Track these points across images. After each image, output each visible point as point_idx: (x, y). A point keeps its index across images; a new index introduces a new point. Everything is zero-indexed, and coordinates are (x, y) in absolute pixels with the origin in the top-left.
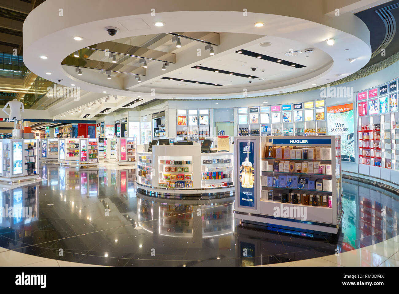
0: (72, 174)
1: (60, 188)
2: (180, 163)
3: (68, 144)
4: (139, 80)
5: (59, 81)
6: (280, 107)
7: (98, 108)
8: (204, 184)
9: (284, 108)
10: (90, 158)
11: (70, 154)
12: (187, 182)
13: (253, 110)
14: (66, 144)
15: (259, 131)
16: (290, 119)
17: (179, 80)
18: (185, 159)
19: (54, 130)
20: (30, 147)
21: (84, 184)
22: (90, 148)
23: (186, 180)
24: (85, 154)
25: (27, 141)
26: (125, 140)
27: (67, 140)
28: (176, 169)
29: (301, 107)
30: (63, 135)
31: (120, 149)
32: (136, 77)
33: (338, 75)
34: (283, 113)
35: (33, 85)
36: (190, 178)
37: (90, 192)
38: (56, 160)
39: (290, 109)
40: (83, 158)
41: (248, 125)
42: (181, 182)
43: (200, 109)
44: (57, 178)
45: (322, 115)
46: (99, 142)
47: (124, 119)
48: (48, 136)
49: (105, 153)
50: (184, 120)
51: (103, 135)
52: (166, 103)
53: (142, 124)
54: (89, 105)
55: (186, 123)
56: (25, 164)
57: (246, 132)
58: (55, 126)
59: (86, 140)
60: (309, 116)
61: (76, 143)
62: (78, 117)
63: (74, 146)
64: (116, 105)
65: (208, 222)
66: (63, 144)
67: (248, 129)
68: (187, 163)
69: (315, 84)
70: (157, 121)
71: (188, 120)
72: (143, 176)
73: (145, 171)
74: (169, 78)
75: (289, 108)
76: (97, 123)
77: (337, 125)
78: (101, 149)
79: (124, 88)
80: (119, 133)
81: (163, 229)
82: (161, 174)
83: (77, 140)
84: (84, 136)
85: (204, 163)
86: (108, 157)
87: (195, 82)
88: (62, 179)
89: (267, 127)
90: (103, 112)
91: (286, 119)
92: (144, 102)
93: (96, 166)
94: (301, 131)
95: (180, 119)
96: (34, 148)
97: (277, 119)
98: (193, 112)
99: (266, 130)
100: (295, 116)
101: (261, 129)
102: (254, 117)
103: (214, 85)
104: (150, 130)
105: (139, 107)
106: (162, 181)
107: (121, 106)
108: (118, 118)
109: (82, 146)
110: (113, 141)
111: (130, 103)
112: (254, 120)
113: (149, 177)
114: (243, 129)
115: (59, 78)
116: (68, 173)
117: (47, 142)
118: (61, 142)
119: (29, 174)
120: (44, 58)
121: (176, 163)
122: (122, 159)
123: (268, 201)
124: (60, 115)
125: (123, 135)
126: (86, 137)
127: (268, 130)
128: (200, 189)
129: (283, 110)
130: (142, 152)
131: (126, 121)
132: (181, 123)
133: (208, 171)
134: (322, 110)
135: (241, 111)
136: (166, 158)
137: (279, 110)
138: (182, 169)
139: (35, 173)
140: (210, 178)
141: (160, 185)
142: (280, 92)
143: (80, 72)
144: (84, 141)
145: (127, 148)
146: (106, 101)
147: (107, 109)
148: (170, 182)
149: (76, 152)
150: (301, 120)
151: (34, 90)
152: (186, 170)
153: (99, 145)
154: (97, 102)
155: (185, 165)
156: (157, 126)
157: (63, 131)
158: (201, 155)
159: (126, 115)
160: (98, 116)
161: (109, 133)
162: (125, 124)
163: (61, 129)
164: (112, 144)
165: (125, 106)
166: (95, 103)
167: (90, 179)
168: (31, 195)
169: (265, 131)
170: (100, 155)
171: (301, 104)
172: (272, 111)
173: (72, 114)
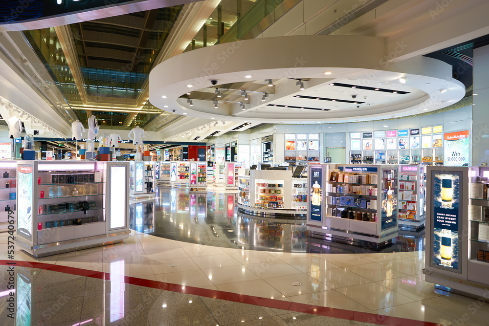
0: (182, 197)
1: (172, 209)
2: (274, 186)
3: (179, 167)
4: (244, 108)
5: (174, 111)
6: (395, 132)
7: (208, 131)
8: (294, 205)
9: (400, 133)
10: (199, 181)
11: (181, 177)
12: (280, 203)
13: (367, 135)
14: (177, 167)
15: (373, 158)
16: (406, 146)
17: (284, 106)
18: (277, 182)
19: (165, 151)
20: (149, 169)
21: (193, 206)
22: (199, 171)
23: (278, 201)
24: (195, 177)
25: (147, 163)
26: (233, 164)
27: (178, 163)
28: (270, 191)
29: (418, 133)
30: (174, 158)
31: (228, 173)
32: (241, 105)
33: (443, 102)
34: (399, 139)
35: (146, 105)
36: (282, 200)
37: (199, 214)
38: (168, 182)
39: (407, 135)
40: (192, 181)
41: (360, 151)
42: (274, 203)
43: (310, 133)
44: (169, 200)
45: (440, 141)
46: (209, 165)
47: (233, 142)
48: (160, 159)
49: (214, 177)
50: (293, 145)
51: (213, 158)
52: (275, 126)
53: (252, 147)
54: (199, 128)
55: (294, 148)
56: (145, 183)
57: (358, 159)
58: (165, 148)
59: (196, 163)
60: (427, 143)
61: (186, 166)
62: (189, 139)
63: (185, 169)
64: (226, 128)
65: (297, 240)
66: (174, 166)
67: (360, 155)
68: (280, 186)
69: (427, 110)
70: (266, 145)
71: (297, 145)
72: (243, 197)
73: (245, 193)
74: (273, 105)
75: (405, 133)
76: (207, 146)
77: (454, 154)
78: (210, 173)
79: (231, 114)
80: (229, 157)
81: (257, 243)
82: (257, 195)
83: (187, 164)
84: (194, 159)
85: (295, 187)
86: (217, 181)
87: (300, 108)
88: (173, 202)
89: (383, 154)
90: (213, 134)
91: (403, 145)
92: (253, 125)
93: (205, 189)
94: (418, 159)
95: (288, 144)
96: (152, 169)
97: (392, 145)
98: (302, 137)
99: (381, 157)
100: (411, 143)
101: (375, 157)
102: (368, 143)
103: (321, 109)
104: (260, 154)
105: (249, 130)
106: (258, 201)
107: (230, 129)
108: (229, 141)
109: (192, 169)
110: (221, 165)
111: (239, 127)
112: (368, 146)
113: (247, 197)
114: (356, 155)
115: (174, 109)
116: (178, 195)
117: (160, 165)
118: (173, 164)
119: (148, 192)
120: (164, 97)
121: (270, 185)
122: (230, 183)
123: (331, 216)
124: (172, 137)
125: (233, 159)
126: (196, 160)
127: (383, 157)
128: (291, 210)
129: (399, 135)
130: (243, 175)
131: (236, 144)
132: (289, 148)
133: (298, 194)
134: (440, 137)
135: (353, 135)
136: (262, 181)
137: (395, 136)
138: (276, 192)
139: (152, 191)
140: (300, 201)
141: (256, 205)
142: (392, 116)
143: (191, 103)
144: (194, 164)
145: (235, 173)
146: (214, 125)
147: (217, 132)
148: (265, 202)
149: (186, 175)
150: (418, 147)
151: (147, 110)
152: (278, 192)
153: (208, 168)
154: (206, 126)
155: (278, 188)
156: (266, 150)
157: (173, 153)
158: (292, 180)
159: (236, 138)
160: (208, 138)
161: (219, 156)
162: (235, 147)
163: (171, 150)
164: (221, 168)
165: (234, 129)
166: (204, 127)
167: (199, 203)
168: (149, 210)
169: (379, 158)
170: (209, 179)
171: (418, 129)
172: (388, 136)
173: (183, 136)
